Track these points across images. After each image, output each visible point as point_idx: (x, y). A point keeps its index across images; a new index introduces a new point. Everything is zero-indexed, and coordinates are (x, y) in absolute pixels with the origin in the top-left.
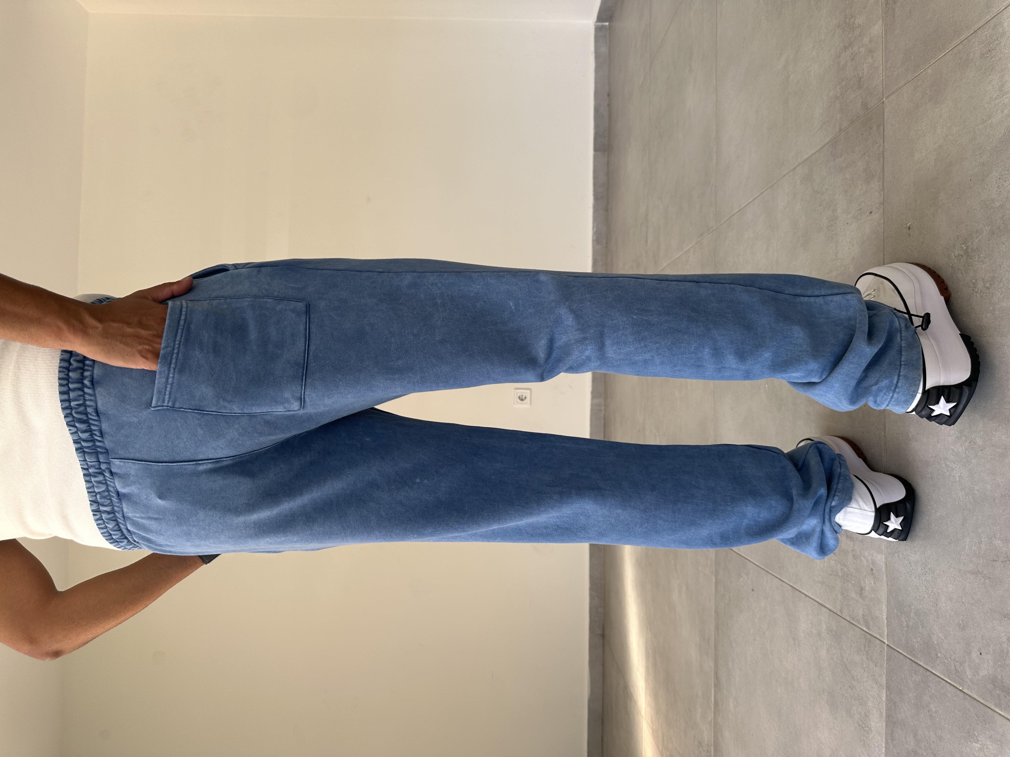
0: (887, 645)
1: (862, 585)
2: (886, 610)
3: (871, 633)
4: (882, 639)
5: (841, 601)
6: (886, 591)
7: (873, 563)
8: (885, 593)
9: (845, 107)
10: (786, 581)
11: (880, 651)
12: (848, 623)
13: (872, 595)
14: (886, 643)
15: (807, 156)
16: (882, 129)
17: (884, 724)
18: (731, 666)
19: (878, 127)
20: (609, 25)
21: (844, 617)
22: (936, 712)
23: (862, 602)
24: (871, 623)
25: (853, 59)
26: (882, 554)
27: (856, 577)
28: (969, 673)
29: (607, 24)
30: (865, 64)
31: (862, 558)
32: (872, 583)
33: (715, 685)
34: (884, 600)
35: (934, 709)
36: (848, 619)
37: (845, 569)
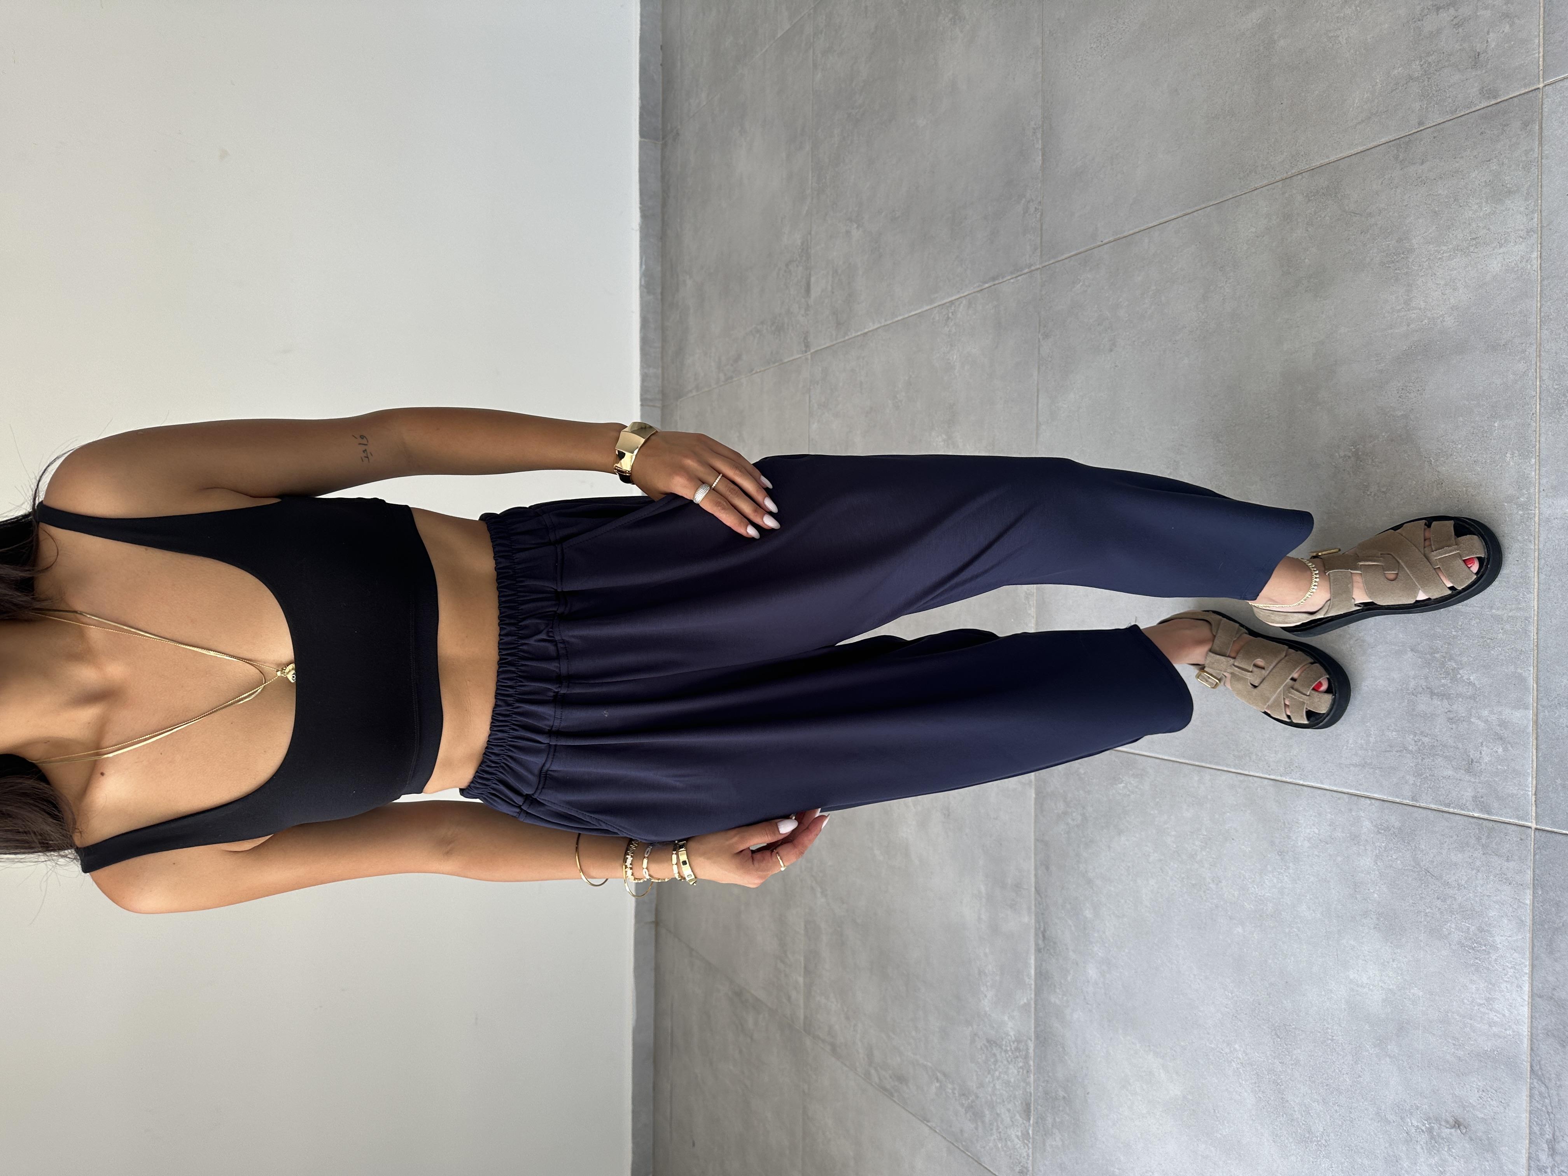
0: (1536, 829)
1: (1471, 756)
2: (1534, 782)
4: (1521, 823)
5: (1414, 784)
6: (1535, 757)
7: (1503, 724)
8: (1532, 761)
9: (1434, 92)
10: (1257, 774)
11: (1518, 839)
12: (1435, 812)
13: (1499, 767)
14: (1534, 826)
15: (1327, 161)
16: (1537, 127)
17: (1528, 935)
18: (1088, 916)
19: (1526, 124)
21: (1422, 805)
23: (1473, 780)
24: (1496, 805)
25: (1457, 26)
26: (1527, 708)
27: (1458, 748)
30: (1491, 35)
31: (1472, 720)
32: (1500, 750)
33: (1038, 950)
34: (1529, 771)
36: (1433, 806)
37: (1426, 740)
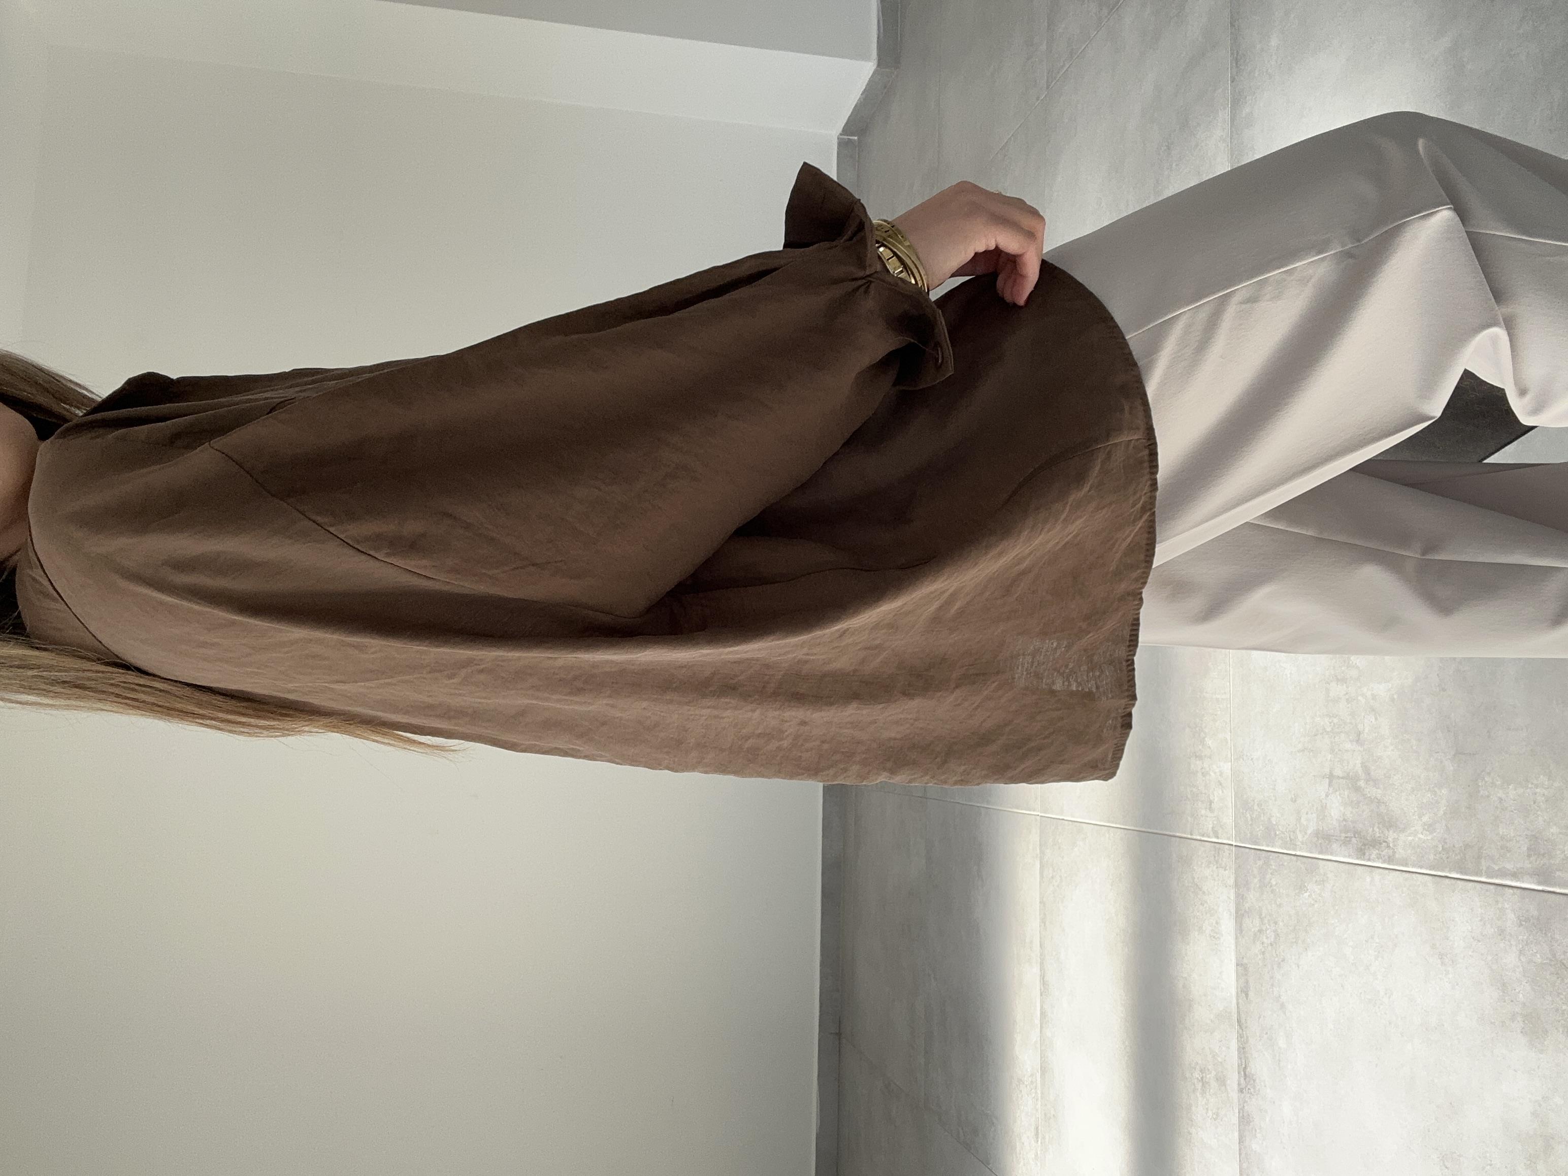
3: (1220, 841)
20: (858, 139)
22: (1276, 884)
28: (1300, 837)
29: (856, 138)
35: (1274, 883)
